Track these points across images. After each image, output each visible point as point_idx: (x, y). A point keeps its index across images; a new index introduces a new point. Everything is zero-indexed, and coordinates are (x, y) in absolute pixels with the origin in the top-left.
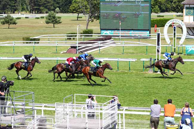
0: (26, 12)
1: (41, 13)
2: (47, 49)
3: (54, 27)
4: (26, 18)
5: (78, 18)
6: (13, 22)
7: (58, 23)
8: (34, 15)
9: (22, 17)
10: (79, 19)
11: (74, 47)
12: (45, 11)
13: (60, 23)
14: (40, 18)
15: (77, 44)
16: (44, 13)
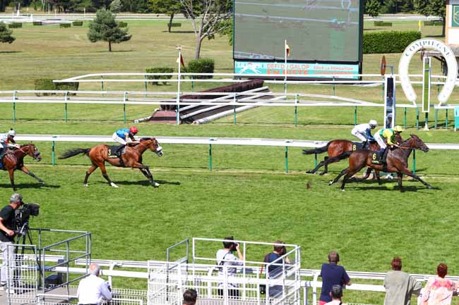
0: (35, 9)
1: (72, 11)
2: (100, 111)
3: (110, 50)
4: (35, 24)
5: (170, 25)
6: (6, 36)
7: (121, 41)
8: (56, 18)
9: (25, 23)
10: (172, 29)
11: (168, 106)
12: (83, 6)
13: (126, 39)
14: (72, 25)
15: (178, 100)
16: (83, 12)
